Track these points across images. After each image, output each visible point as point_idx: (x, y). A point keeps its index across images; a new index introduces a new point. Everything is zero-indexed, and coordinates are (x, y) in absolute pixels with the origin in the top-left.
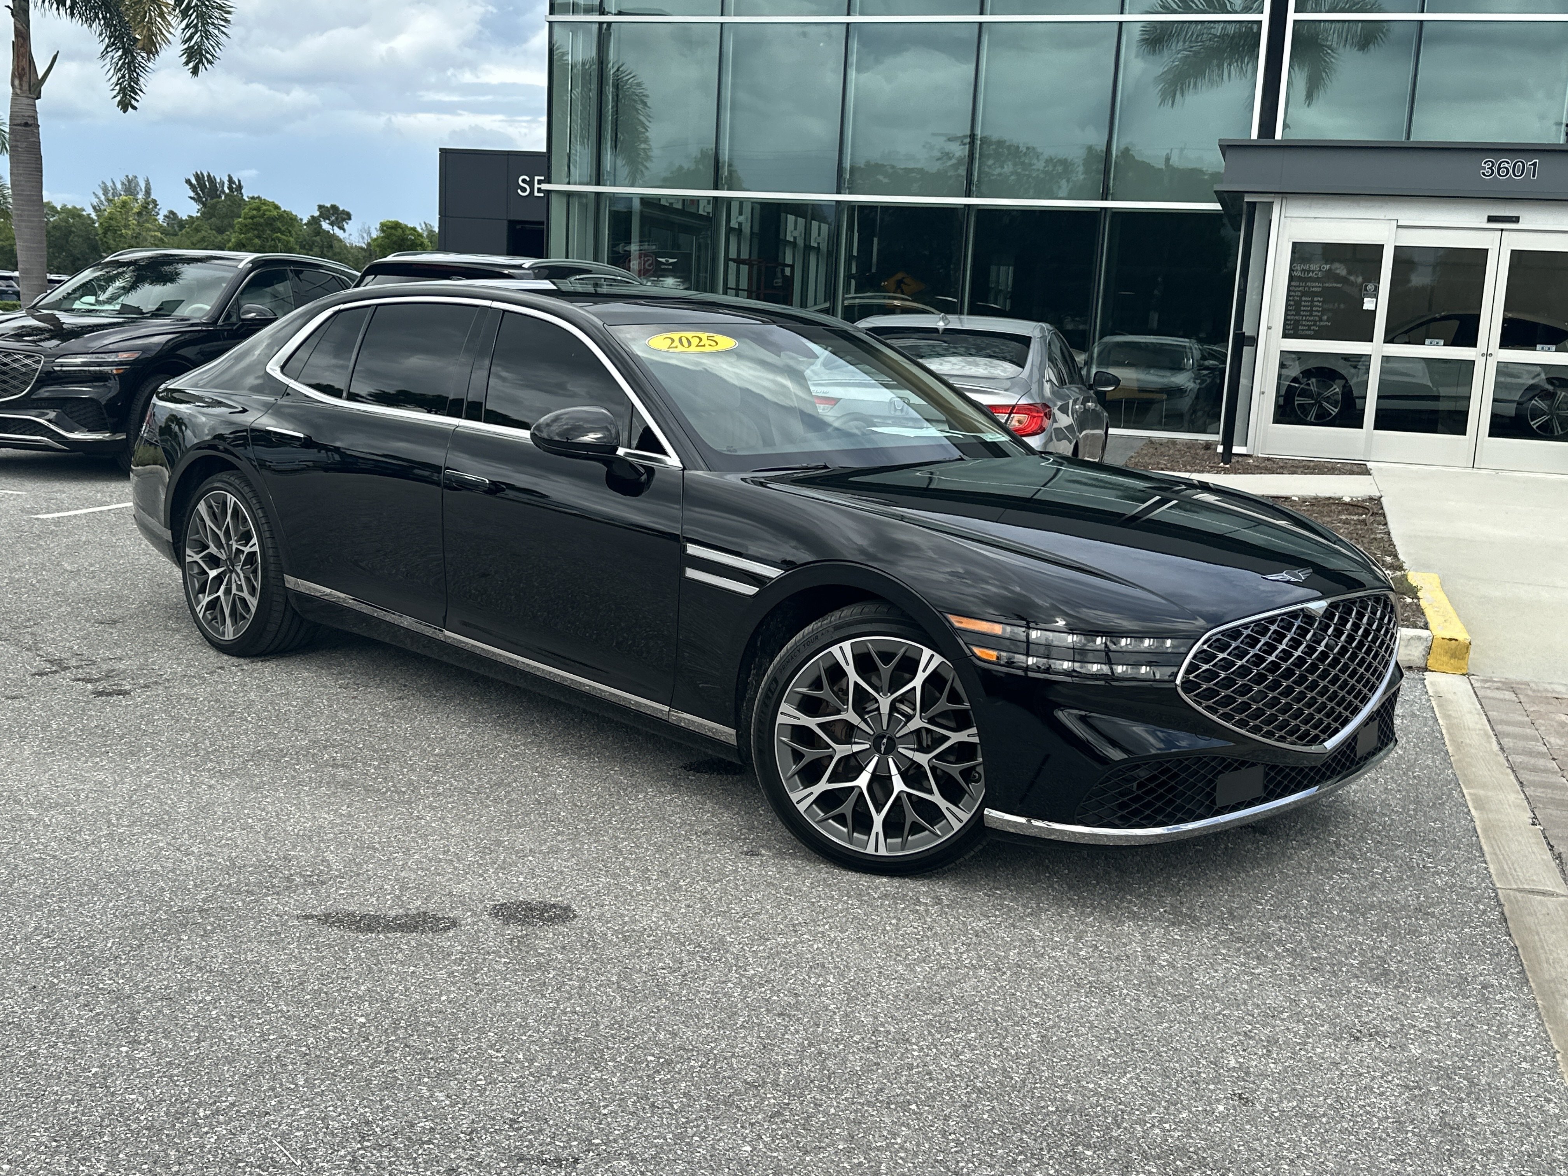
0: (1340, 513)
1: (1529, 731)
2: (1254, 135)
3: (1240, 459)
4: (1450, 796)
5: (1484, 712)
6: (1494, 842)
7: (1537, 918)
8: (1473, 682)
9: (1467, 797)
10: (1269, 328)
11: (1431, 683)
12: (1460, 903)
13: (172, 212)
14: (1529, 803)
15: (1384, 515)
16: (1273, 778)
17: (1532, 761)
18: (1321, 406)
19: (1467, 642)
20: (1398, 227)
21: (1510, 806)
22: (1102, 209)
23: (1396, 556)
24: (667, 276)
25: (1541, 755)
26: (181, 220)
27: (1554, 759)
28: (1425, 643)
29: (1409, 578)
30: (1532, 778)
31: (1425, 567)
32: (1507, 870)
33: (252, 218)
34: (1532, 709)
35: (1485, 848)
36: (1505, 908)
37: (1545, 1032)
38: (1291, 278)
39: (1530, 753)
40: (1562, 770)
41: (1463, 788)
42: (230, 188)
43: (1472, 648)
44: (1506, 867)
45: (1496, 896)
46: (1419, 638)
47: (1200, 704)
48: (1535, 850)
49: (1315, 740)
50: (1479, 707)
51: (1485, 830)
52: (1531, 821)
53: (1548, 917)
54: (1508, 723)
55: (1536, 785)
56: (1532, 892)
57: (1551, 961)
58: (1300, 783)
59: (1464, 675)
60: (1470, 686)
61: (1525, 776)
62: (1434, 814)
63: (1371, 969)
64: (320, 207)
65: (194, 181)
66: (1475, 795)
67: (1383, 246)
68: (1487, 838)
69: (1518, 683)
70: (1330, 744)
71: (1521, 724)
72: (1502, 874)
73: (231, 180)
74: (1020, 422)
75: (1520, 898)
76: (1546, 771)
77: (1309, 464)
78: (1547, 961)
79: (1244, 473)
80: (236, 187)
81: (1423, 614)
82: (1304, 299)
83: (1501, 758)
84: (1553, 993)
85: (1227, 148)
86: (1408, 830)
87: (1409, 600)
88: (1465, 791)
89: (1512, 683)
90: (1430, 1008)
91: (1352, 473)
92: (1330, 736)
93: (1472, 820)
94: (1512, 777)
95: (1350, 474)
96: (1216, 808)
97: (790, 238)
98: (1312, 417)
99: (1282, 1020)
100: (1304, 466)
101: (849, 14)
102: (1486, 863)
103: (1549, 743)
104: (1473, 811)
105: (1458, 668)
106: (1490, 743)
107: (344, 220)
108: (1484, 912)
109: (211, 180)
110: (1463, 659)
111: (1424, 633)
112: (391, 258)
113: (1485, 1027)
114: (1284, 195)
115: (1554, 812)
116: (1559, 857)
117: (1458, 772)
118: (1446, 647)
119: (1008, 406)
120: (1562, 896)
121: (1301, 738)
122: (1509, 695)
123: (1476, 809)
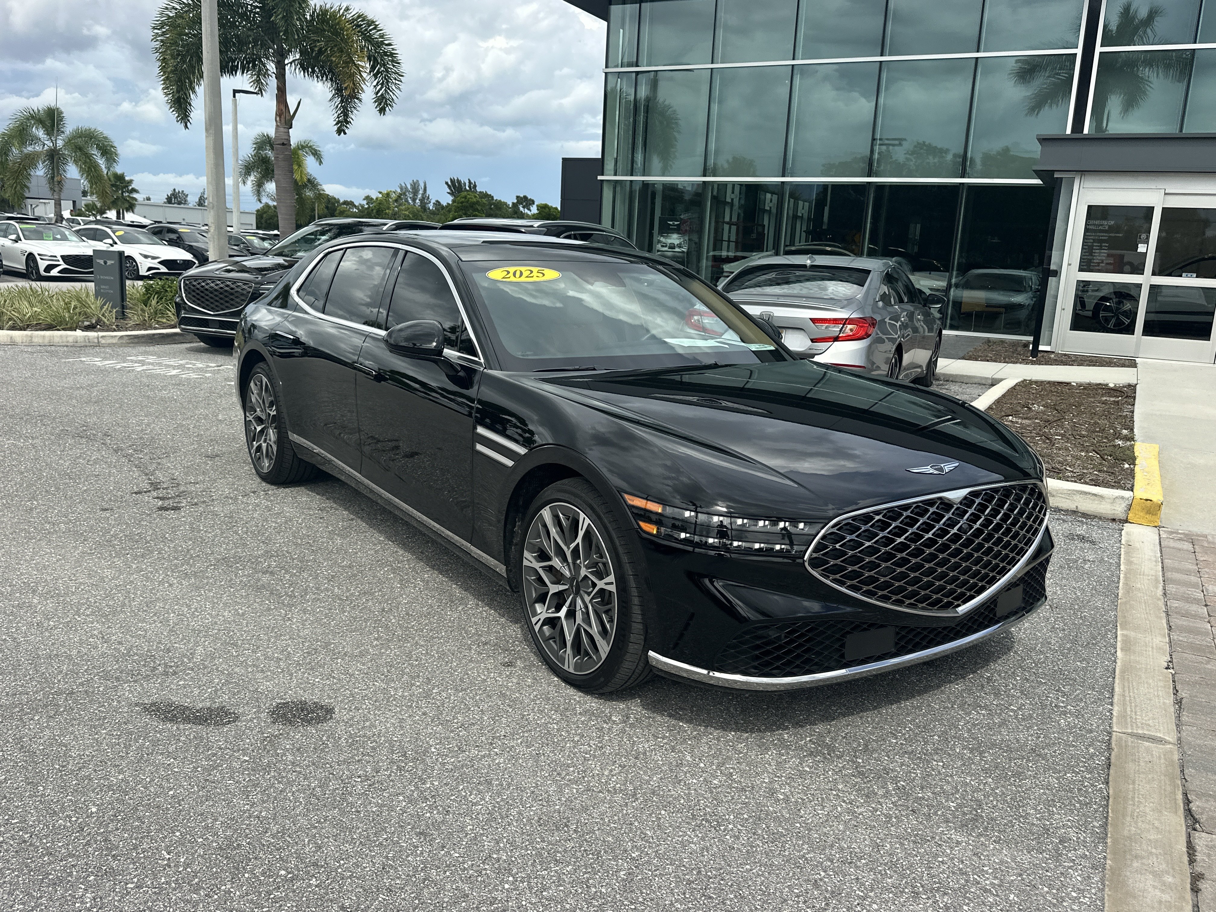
0: (1103, 395)
1: (1194, 579)
2: (1069, 131)
3: (1045, 354)
4: (1104, 636)
5: (1162, 560)
6: (1126, 684)
7: (1139, 765)
8: (1161, 533)
9: (1119, 638)
10: (1069, 265)
11: (1127, 533)
12: (1074, 746)
13: (437, 201)
14: (1171, 646)
15: (1134, 398)
16: (903, 637)
17: (1187, 606)
18: (1118, 318)
19: (1160, 503)
20: (1165, 194)
21: (1152, 648)
22: (960, 183)
23: (1132, 430)
24: (673, 233)
25: (1197, 601)
26: (443, 206)
27: (1206, 605)
28: (1127, 502)
29: (1135, 447)
30: (1180, 623)
31: (1149, 439)
32: (1129, 713)
33: (462, 203)
34: (1202, 559)
35: (1117, 689)
36: (1113, 754)
37: (1102, 900)
38: (1086, 230)
39: (1188, 599)
40: (1209, 615)
41: (1119, 629)
42: (470, 187)
43: (1163, 507)
44: (1129, 709)
45: (1109, 740)
46: (1123, 498)
47: (827, 577)
48: (1160, 693)
49: (948, 605)
50: (1159, 555)
51: (1123, 672)
52: (1166, 665)
53: (1150, 764)
54: (1178, 570)
55: (1183, 629)
56: (1142, 737)
57: (1136, 814)
58: (932, 639)
59: (1156, 527)
60: (1157, 538)
61: (1176, 621)
62: (1085, 653)
63: (964, 814)
64: (518, 197)
65: (450, 183)
66: (1126, 636)
67: (1154, 207)
68: (1123, 679)
69: (1198, 535)
70: (963, 609)
71: (1188, 572)
72: (1123, 716)
73: (470, 182)
74: (851, 330)
75: (1130, 744)
76: (1195, 616)
77: (1093, 358)
78: (1132, 816)
79: (1046, 364)
80: (473, 186)
81: (1133, 478)
82: (1095, 244)
83: (1161, 604)
84: (1125, 852)
85: (1044, 140)
86: (1056, 668)
87: (1127, 466)
88: (1119, 633)
89: (1193, 535)
90: (1002, 862)
91: (1123, 366)
92: (965, 602)
93: (1115, 661)
94: (1164, 621)
95: (1122, 367)
96: (844, 661)
97: (767, 208)
98: (1111, 326)
99: (857, 867)
100: (1089, 360)
101: (794, 59)
102: (1112, 705)
103: (1207, 590)
104: (1119, 653)
105: (1151, 521)
106: (1157, 588)
107: (530, 204)
108: (1092, 756)
109: (459, 182)
110: (1156, 515)
111: (1127, 494)
112: (456, 222)
113: (1046, 889)
114: (1083, 173)
115: (1190, 656)
116: (1179, 702)
117: (1119, 614)
118: (1143, 505)
119: (842, 319)
120: (1170, 743)
121: (933, 604)
122: (1188, 546)
123: (1122, 649)
